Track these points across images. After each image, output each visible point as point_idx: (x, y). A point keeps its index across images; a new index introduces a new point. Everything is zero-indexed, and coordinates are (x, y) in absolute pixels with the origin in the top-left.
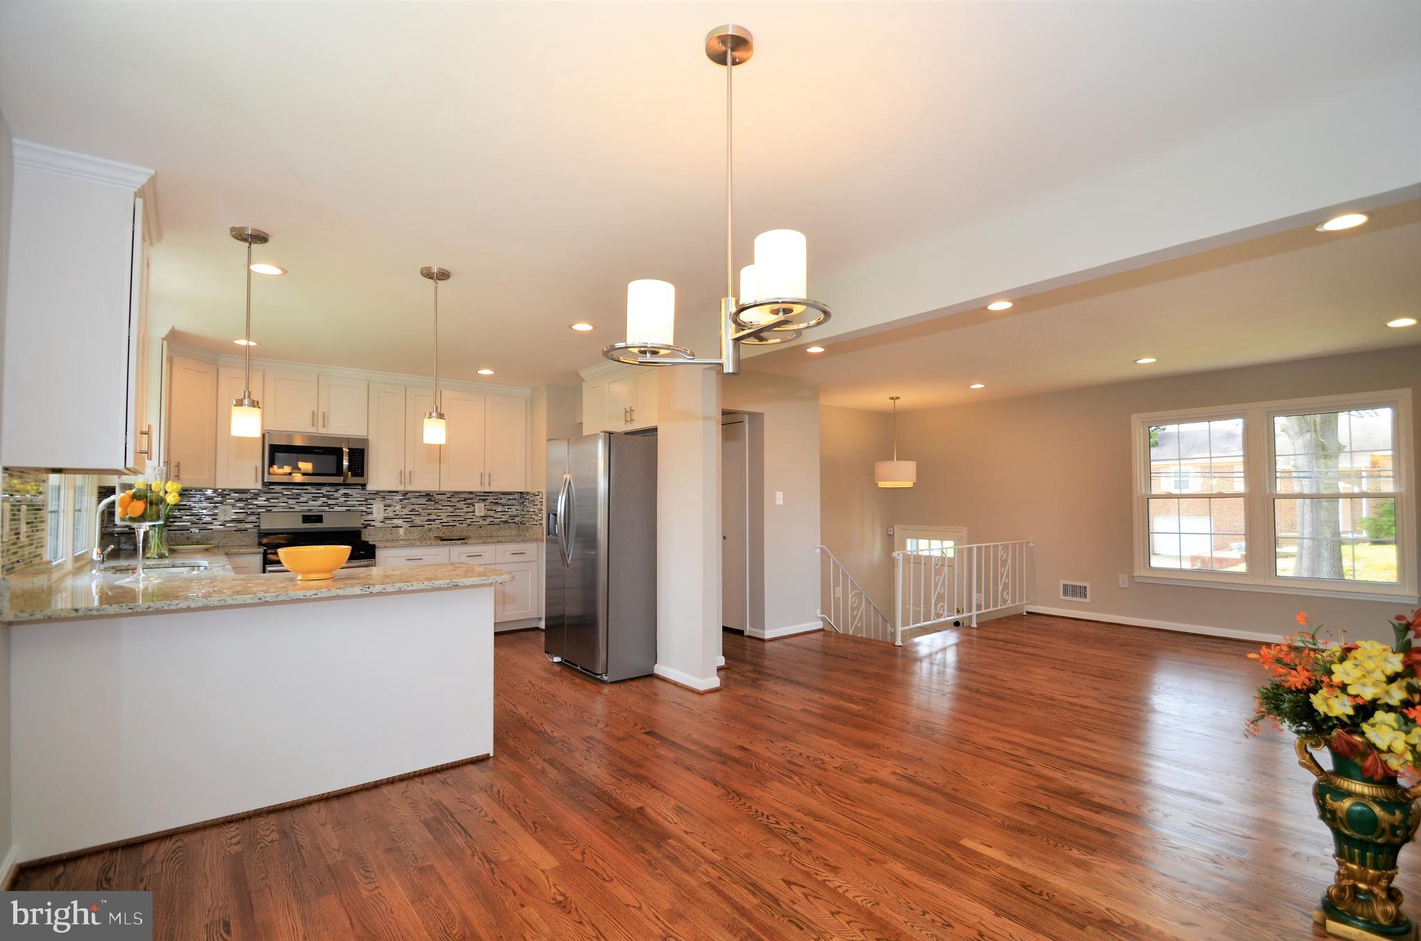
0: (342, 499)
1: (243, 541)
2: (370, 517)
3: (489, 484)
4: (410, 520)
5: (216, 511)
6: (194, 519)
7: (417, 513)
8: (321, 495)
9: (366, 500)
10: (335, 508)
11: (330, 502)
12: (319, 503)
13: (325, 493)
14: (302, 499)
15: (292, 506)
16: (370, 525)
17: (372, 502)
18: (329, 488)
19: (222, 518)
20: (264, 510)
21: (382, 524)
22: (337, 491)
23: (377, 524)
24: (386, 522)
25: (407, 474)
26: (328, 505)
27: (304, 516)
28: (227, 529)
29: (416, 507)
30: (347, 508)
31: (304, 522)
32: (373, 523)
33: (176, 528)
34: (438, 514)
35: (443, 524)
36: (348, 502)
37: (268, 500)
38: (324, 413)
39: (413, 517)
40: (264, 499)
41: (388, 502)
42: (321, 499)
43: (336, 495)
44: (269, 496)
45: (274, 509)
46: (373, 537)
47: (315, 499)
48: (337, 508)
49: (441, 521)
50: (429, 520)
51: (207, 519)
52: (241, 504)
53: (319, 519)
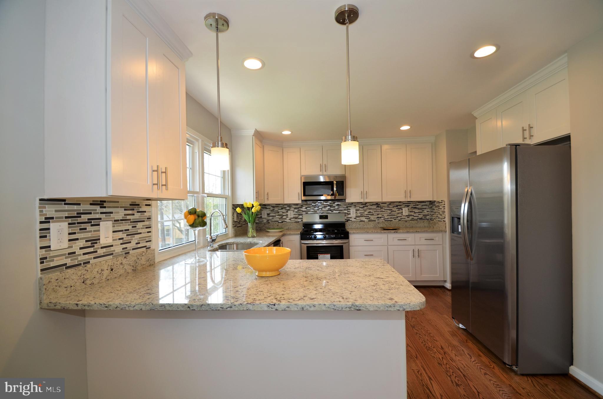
0: (337, 207)
1: (298, 227)
2: (349, 216)
3: (410, 197)
4: (368, 217)
5: (287, 213)
6: (280, 217)
7: (372, 214)
8: (327, 205)
9: (347, 207)
10: (334, 212)
11: (332, 209)
12: (327, 209)
14: (320, 207)
15: (316, 211)
16: (349, 220)
17: (350, 208)
18: (331, 202)
19: (289, 216)
20: (305, 213)
21: (355, 219)
22: (334, 203)
23: (353, 219)
24: (357, 219)
25: (365, 193)
26: (331, 210)
27: (320, 216)
28: (291, 221)
29: (371, 210)
30: (338, 211)
31: (320, 219)
32: (351, 219)
33: (274, 221)
34: (383, 214)
35: (386, 220)
36: (339, 209)
37: (306, 208)
38: (325, 164)
39: (370, 216)
41: (358, 208)
42: (328, 207)
43: (334, 205)
44: (307, 206)
45: (309, 213)
46: (351, 226)
47: (325, 207)
49: (384, 218)
50: (378, 218)
51: (284, 217)
52: (296, 210)
53: (326, 217)
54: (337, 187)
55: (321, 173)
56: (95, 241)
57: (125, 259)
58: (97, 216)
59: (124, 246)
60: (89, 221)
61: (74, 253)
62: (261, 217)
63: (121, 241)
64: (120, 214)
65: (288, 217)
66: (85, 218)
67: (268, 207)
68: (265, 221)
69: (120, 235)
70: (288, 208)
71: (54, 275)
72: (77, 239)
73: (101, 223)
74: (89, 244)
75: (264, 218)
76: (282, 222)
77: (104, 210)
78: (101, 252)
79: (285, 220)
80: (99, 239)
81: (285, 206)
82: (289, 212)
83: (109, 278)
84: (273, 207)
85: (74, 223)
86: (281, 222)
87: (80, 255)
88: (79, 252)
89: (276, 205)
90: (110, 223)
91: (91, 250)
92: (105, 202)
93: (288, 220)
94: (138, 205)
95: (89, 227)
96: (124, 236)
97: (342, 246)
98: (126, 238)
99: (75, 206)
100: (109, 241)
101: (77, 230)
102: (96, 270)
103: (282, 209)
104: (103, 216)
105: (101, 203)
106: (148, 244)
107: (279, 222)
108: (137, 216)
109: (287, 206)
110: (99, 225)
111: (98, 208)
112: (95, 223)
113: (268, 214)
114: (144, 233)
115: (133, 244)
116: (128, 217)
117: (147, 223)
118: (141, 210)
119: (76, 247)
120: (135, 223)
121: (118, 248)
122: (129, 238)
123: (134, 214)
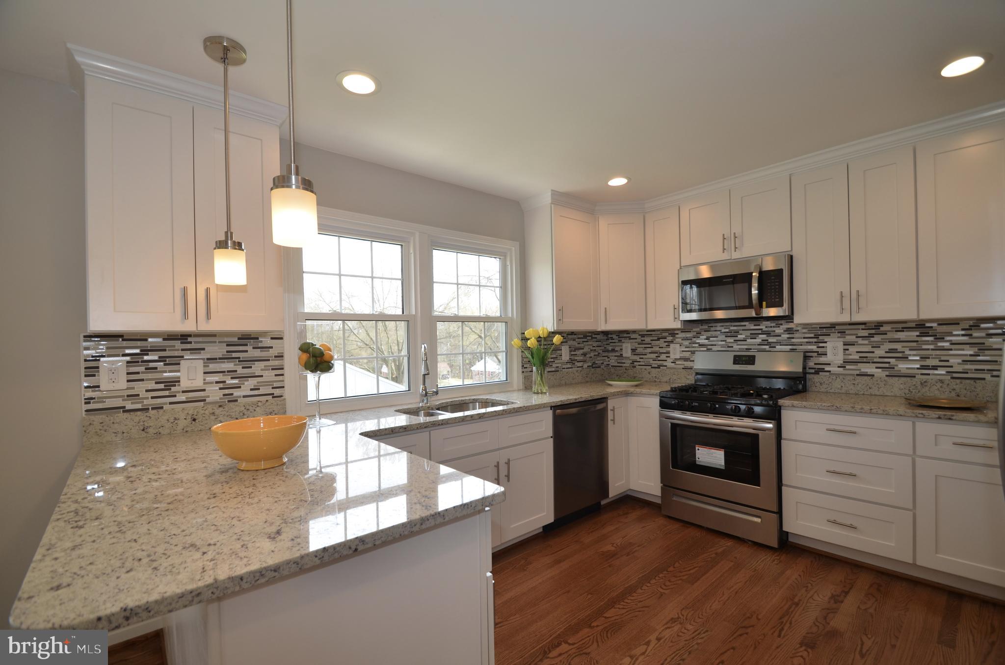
0: (785, 336)
1: (688, 379)
2: (823, 359)
4: (887, 365)
5: (668, 349)
6: (654, 356)
7: (900, 355)
8: (760, 332)
9: (816, 336)
10: (777, 347)
11: (771, 340)
12: (758, 340)
13: (765, 329)
14: (740, 337)
15: (730, 345)
16: (823, 370)
17: (826, 339)
18: (768, 323)
19: (673, 356)
20: (705, 349)
21: (841, 369)
22: (778, 326)
23: (834, 369)
24: (847, 367)
25: (854, 295)
26: (769, 344)
27: (735, 356)
28: (676, 366)
29: (898, 346)
30: (790, 347)
31: (734, 363)
32: (827, 368)
33: (643, 364)
34: (943, 358)
36: (793, 340)
37: (708, 339)
38: (736, 235)
39: (892, 361)
40: (705, 337)
41: (850, 338)
42: (760, 336)
43: (778, 331)
44: (709, 334)
45: (714, 348)
46: (825, 386)
47: (754, 336)
48: (778, 347)
50: (923, 367)
51: (663, 357)
52: (686, 343)
53: (751, 360)
54: (760, 289)
55: (725, 256)
56: (172, 383)
57: (221, 409)
58: (176, 354)
59: (227, 392)
60: (162, 359)
61: (138, 395)
62: (621, 355)
63: (221, 385)
64: (219, 350)
65: (669, 357)
66: (155, 355)
67: (633, 336)
68: (628, 363)
69: (216, 378)
70: (670, 339)
71: (97, 418)
72: (143, 380)
73: (183, 362)
74: (162, 386)
75: (626, 358)
76: (659, 367)
77: (188, 346)
78: (182, 397)
79: (665, 363)
80: (179, 381)
81: (664, 334)
82: (672, 345)
83: (189, 429)
84: (643, 336)
85: (138, 362)
86: (656, 366)
87: (147, 398)
88: (143, 394)
89: (647, 331)
90: (199, 363)
91: (167, 393)
92: (190, 336)
93: (669, 364)
94: (256, 339)
95: (160, 366)
96: (227, 379)
97: (757, 436)
98: (230, 382)
99: (139, 342)
100: (198, 383)
101: (140, 369)
102: (166, 417)
103: (658, 339)
104: (186, 353)
105: (183, 338)
106: (277, 392)
107: (653, 366)
108: (252, 353)
109: (667, 334)
110: (179, 364)
111: (177, 344)
112: (173, 362)
113: (633, 350)
114: (269, 375)
115: (245, 389)
116: (234, 355)
117: (276, 363)
118: (260, 345)
119: (140, 388)
120: (248, 363)
121: (214, 394)
122: (236, 381)
123: (247, 351)
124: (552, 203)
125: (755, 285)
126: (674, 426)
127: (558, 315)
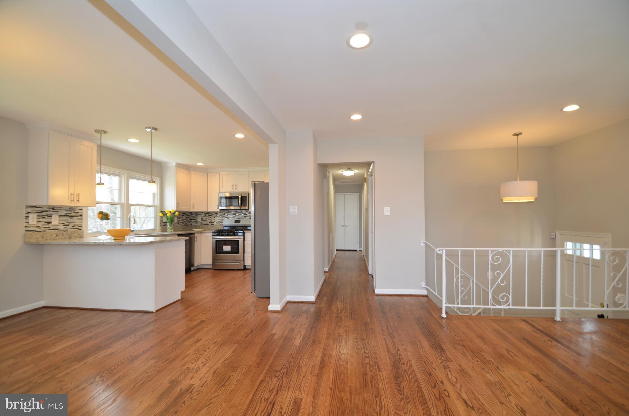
0: (248, 215)
5: (215, 219)
6: (209, 221)
11: (245, 216)
12: (242, 216)
13: (243, 212)
14: (237, 215)
15: (234, 217)
18: (244, 211)
19: (216, 221)
20: (226, 218)
22: (247, 212)
26: (244, 217)
27: (235, 221)
28: (217, 224)
31: (235, 222)
33: (205, 224)
37: (228, 215)
40: (227, 215)
43: (247, 213)
44: (228, 214)
45: (229, 218)
47: (240, 215)
48: (247, 218)
51: (213, 221)
52: (221, 216)
53: (239, 222)
54: (241, 201)
55: (232, 191)
56: (49, 223)
57: (65, 232)
58: (51, 213)
59: (65, 227)
60: (47, 215)
61: (39, 226)
62: (197, 221)
63: (63, 225)
64: (64, 213)
66: (45, 213)
67: (202, 214)
68: (199, 224)
69: (63, 222)
70: (215, 215)
71: (29, 233)
72: (40, 221)
73: (53, 216)
74: (46, 224)
75: (198, 222)
76: (211, 225)
77: (54, 211)
78: (52, 228)
79: (213, 223)
80: (51, 222)
81: (213, 214)
82: (216, 217)
83: (55, 238)
84: (205, 214)
85: (39, 215)
86: (210, 224)
87: (42, 227)
88: (41, 226)
89: (207, 212)
90: (58, 217)
91: (47, 226)
92: (55, 207)
93: (215, 224)
94: (74, 209)
95: (46, 217)
96: (65, 222)
97: (239, 241)
98: (66, 223)
99: (40, 209)
100: (57, 224)
101: (40, 218)
102: (49, 234)
103: (211, 215)
104: (54, 213)
105: (53, 208)
106: (80, 228)
107: (209, 224)
108: (73, 214)
109: (214, 213)
110: (51, 217)
111: (51, 210)
112: (50, 216)
113: (202, 219)
114: (78, 222)
115: (70, 226)
116: (68, 214)
117: (80, 218)
118: (76, 211)
119: (40, 224)
120: (72, 217)
121: (62, 227)
122: (68, 223)
123: (71, 213)
124: (175, 167)
125: (240, 200)
126: (216, 241)
127: (177, 205)
